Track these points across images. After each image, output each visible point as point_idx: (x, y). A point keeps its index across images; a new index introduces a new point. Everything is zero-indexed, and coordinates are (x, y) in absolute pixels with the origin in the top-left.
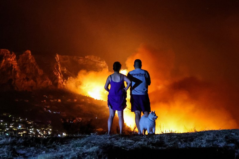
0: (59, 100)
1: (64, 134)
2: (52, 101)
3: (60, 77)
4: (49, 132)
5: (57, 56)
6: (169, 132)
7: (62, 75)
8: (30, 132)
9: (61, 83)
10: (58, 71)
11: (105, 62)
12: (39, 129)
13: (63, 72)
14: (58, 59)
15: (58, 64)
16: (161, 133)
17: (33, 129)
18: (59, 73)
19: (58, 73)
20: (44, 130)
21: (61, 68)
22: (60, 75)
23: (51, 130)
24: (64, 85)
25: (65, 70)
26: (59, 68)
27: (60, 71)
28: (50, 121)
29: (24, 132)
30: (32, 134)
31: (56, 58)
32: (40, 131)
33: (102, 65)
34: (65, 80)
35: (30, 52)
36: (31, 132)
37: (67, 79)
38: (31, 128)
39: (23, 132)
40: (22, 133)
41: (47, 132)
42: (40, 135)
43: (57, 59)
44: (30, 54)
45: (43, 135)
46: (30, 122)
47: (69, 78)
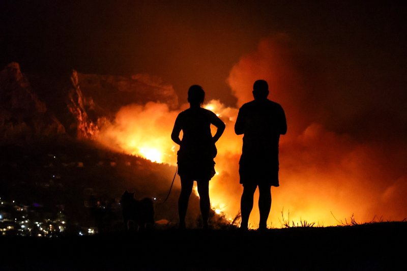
0: (81, 164)
1: (91, 231)
2: (66, 165)
3: (81, 118)
4: (60, 227)
5: (75, 74)
6: (300, 225)
7: (85, 114)
8: (21, 228)
9: (83, 129)
10: (78, 105)
11: (171, 87)
12: (39, 222)
13: (87, 108)
14: (77, 80)
15: (77, 92)
16: (284, 227)
17: (27, 222)
18: (78, 109)
19: (76, 110)
20: (49, 223)
21: (83, 100)
22: (82, 112)
23: (63, 222)
24: (89, 135)
25: (92, 102)
26: (80, 99)
27: (81, 105)
28: (62, 206)
29: (10, 227)
30: (26, 231)
31: (72, 79)
32: (41, 226)
33: (165, 93)
34: (91, 124)
35: (17, 66)
36: (23, 226)
37: (95, 122)
38: (24, 220)
39: (6, 228)
40: (5, 230)
41: (56, 226)
42: (42, 232)
43: (75, 80)
44: (19, 71)
45: (47, 232)
46: (22, 207)
47: (99, 120)
